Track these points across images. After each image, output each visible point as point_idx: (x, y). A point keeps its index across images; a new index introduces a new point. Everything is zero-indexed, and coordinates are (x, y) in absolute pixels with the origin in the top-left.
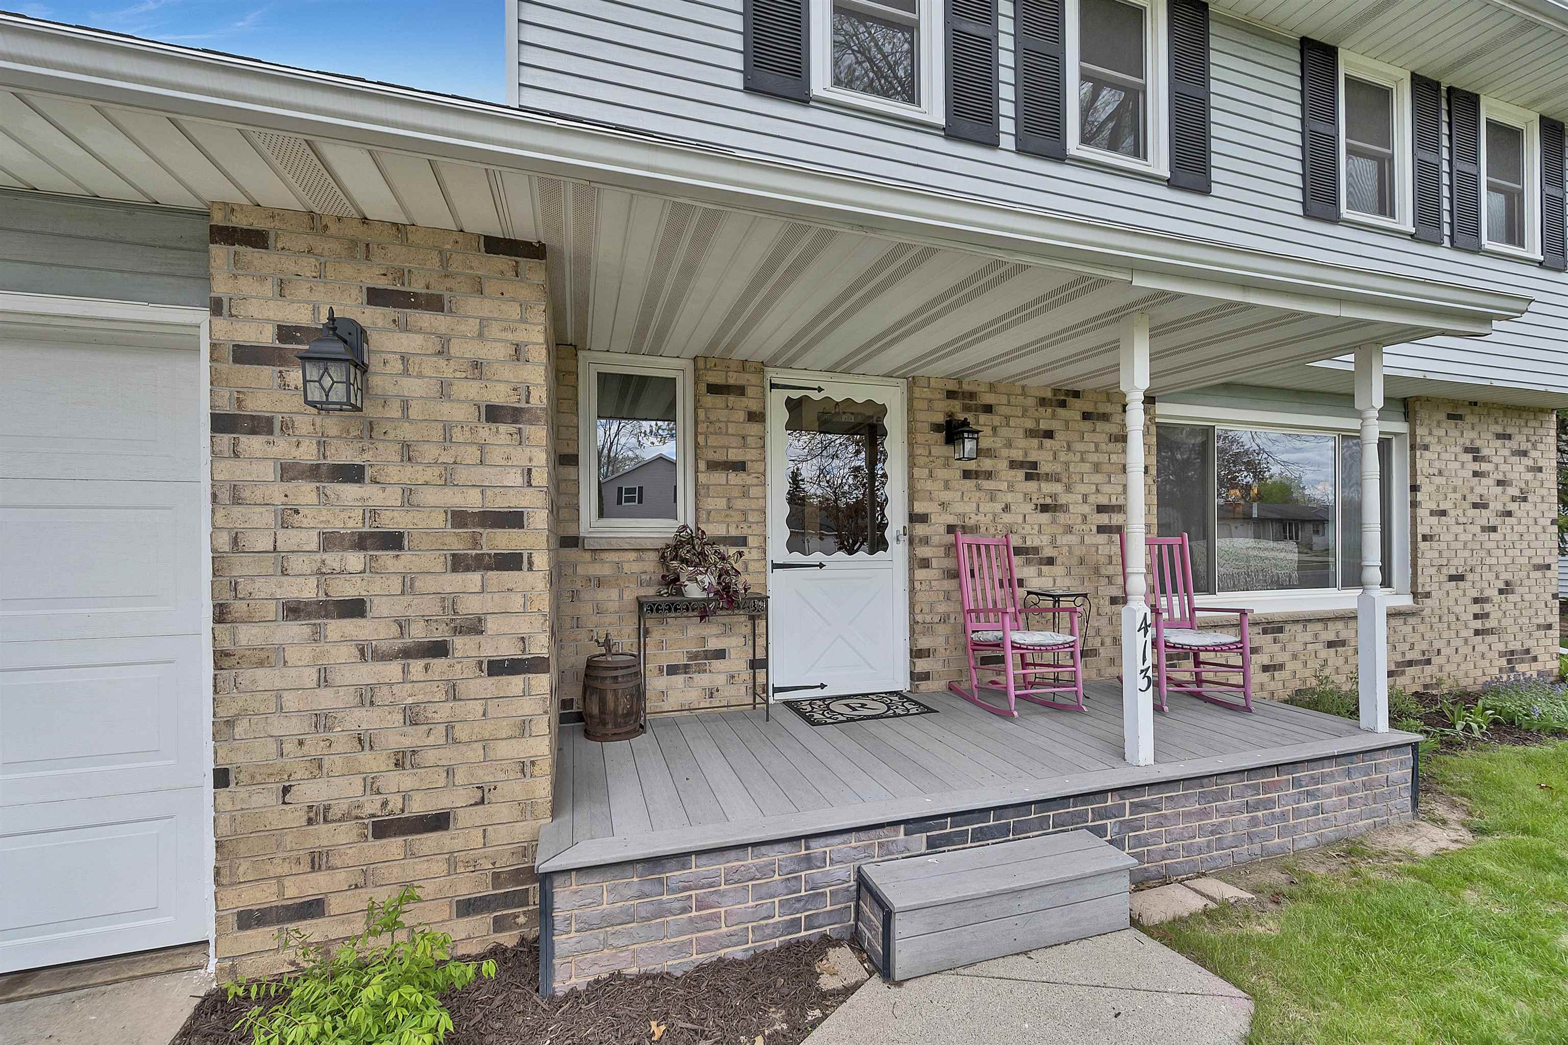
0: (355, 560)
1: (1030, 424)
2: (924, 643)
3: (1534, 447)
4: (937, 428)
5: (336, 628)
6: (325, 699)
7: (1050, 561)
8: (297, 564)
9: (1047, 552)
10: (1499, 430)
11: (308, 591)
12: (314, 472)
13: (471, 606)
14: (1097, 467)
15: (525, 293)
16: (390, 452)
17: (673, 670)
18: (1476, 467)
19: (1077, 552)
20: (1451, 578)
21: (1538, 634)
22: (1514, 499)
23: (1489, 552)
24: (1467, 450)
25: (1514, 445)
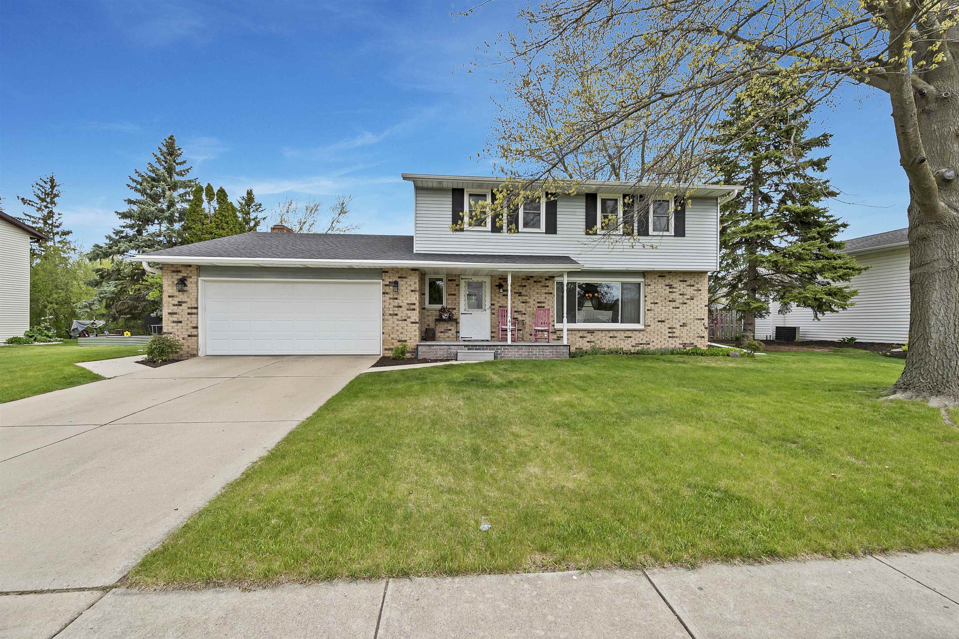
0: (397, 309)
1: (520, 284)
2: (493, 330)
3: (697, 283)
4: (497, 286)
5: (395, 317)
6: (393, 325)
7: (525, 314)
8: (391, 309)
9: (524, 312)
10: (681, 279)
11: (392, 312)
12: (392, 299)
13: (409, 315)
14: (538, 293)
15: (416, 275)
16: (401, 296)
17: (441, 332)
18: (671, 290)
19: (532, 312)
20: (659, 321)
21: (697, 339)
22: (688, 299)
23: (676, 314)
24: (666, 285)
25: (688, 283)
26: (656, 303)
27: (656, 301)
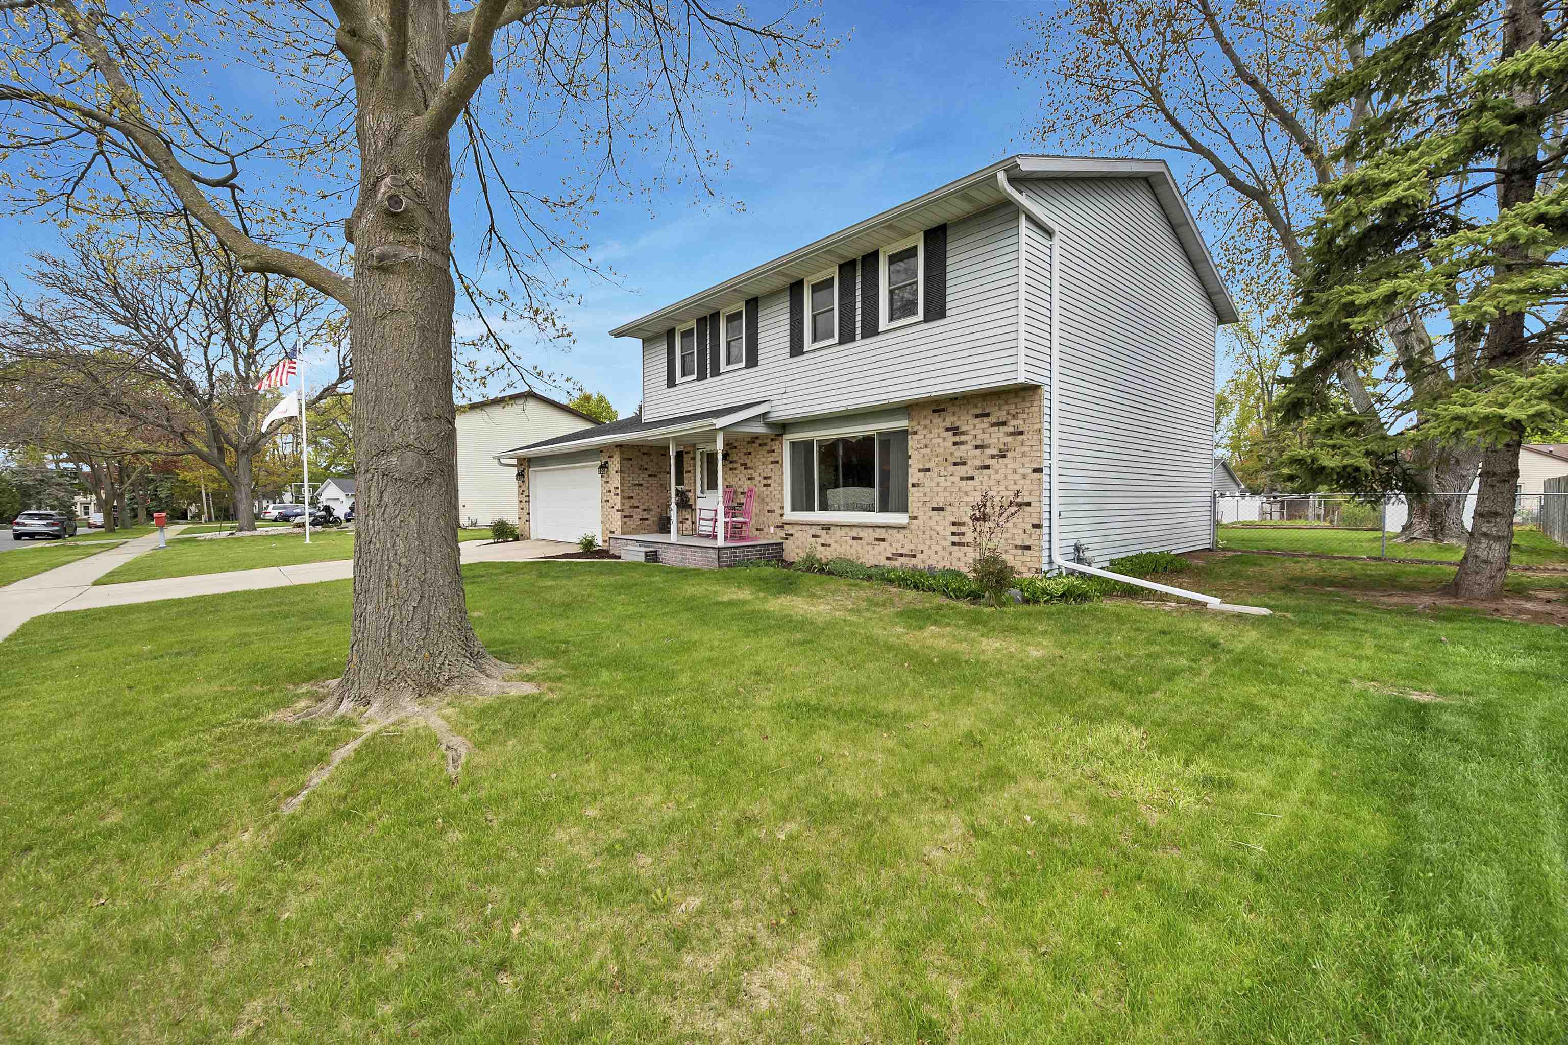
0: (608, 494)
1: (745, 451)
3: (1015, 417)
5: (608, 504)
6: (607, 513)
8: (605, 495)
10: (978, 411)
11: (606, 499)
12: (605, 482)
13: (615, 501)
14: (763, 463)
16: (610, 479)
18: (957, 439)
20: (934, 509)
21: (1014, 551)
22: (993, 457)
23: (966, 493)
24: (948, 430)
25: (993, 419)
26: (928, 470)
27: (927, 466)
